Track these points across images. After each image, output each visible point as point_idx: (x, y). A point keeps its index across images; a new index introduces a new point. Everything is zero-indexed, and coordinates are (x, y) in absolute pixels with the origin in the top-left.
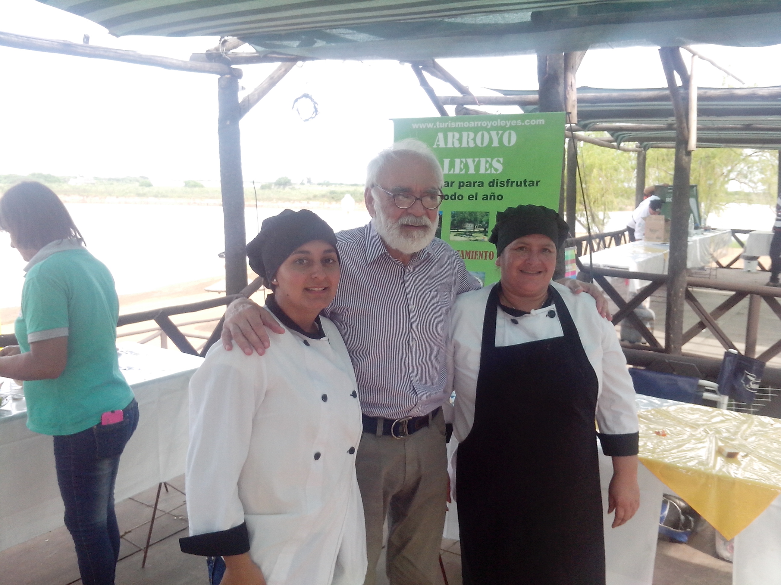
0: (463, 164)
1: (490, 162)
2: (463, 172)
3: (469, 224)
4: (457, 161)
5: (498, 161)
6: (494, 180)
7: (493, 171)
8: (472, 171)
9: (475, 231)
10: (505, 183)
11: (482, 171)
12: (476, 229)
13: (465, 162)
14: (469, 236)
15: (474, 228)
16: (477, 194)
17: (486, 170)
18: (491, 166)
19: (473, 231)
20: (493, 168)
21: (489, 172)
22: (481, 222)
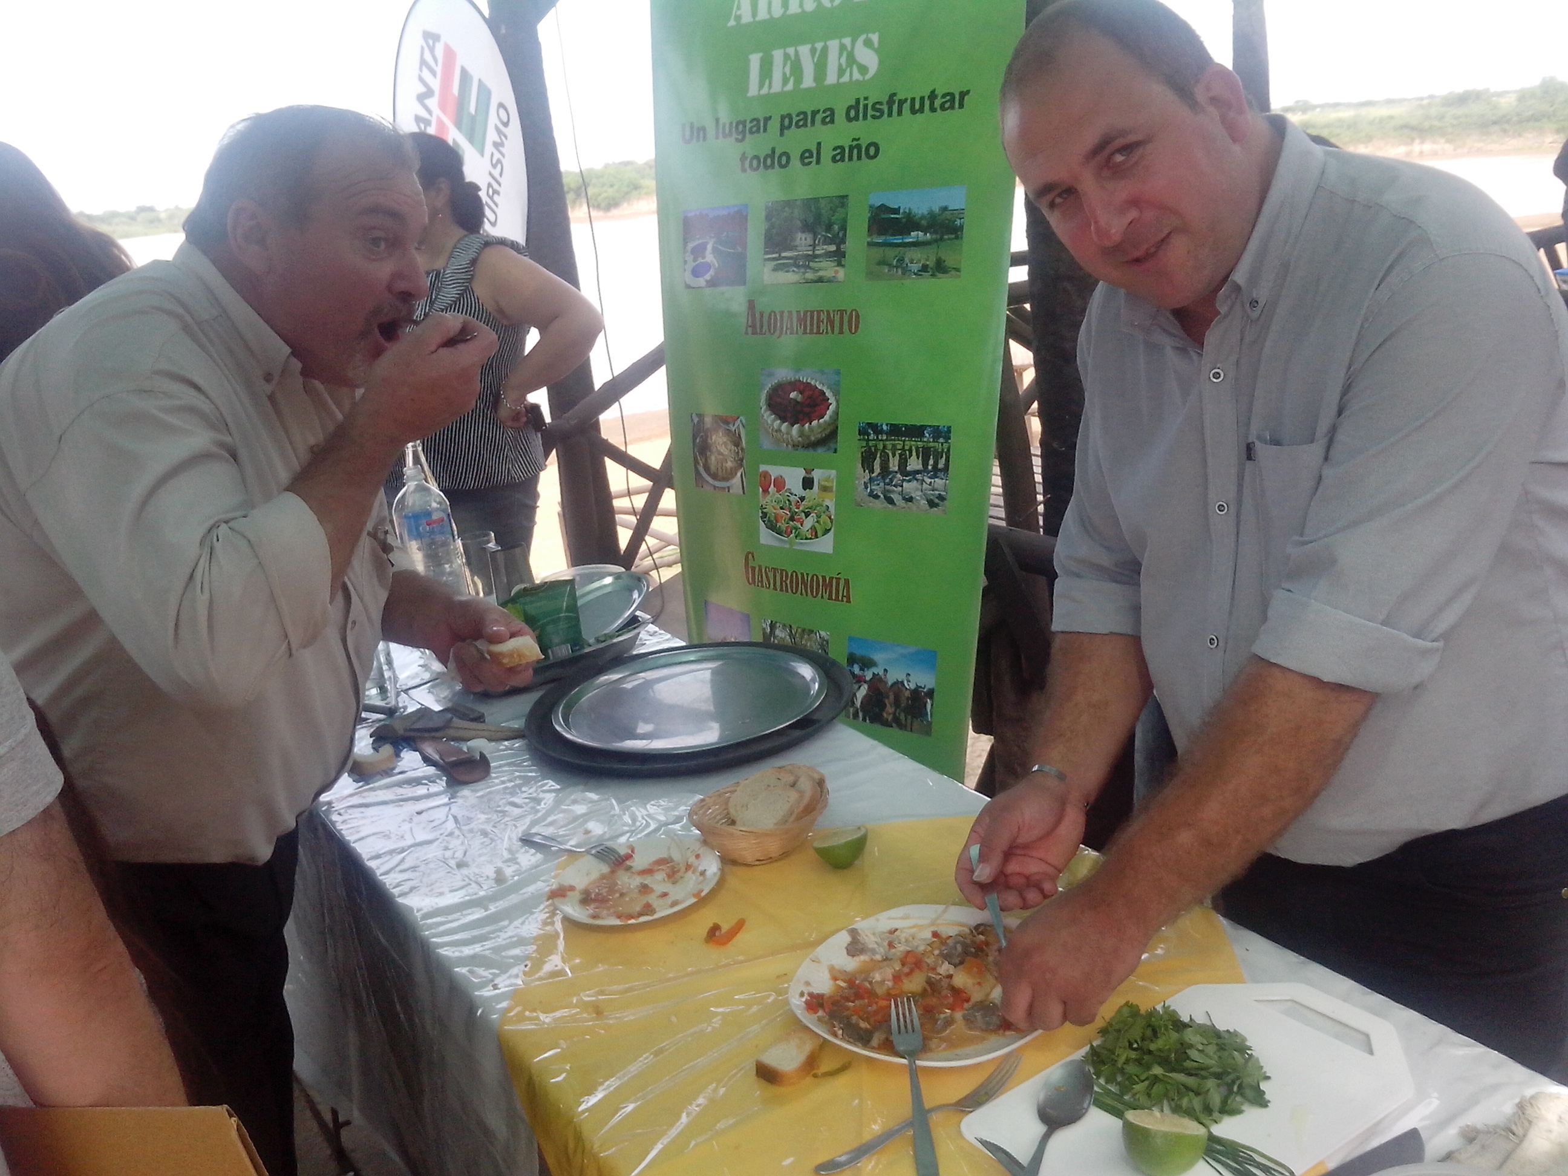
0: (789, 62)
1: (849, 49)
2: (790, 86)
3: (803, 236)
4: (778, 55)
5: (868, 43)
6: (858, 101)
7: (857, 75)
8: (808, 82)
9: (817, 252)
10: (885, 108)
11: (831, 78)
12: (817, 248)
13: (793, 58)
14: (803, 270)
15: (814, 246)
16: (819, 144)
17: (841, 72)
18: (851, 59)
19: (810, 253)
20: (855, 68)
21: (846, 78)
22: (829, 228)
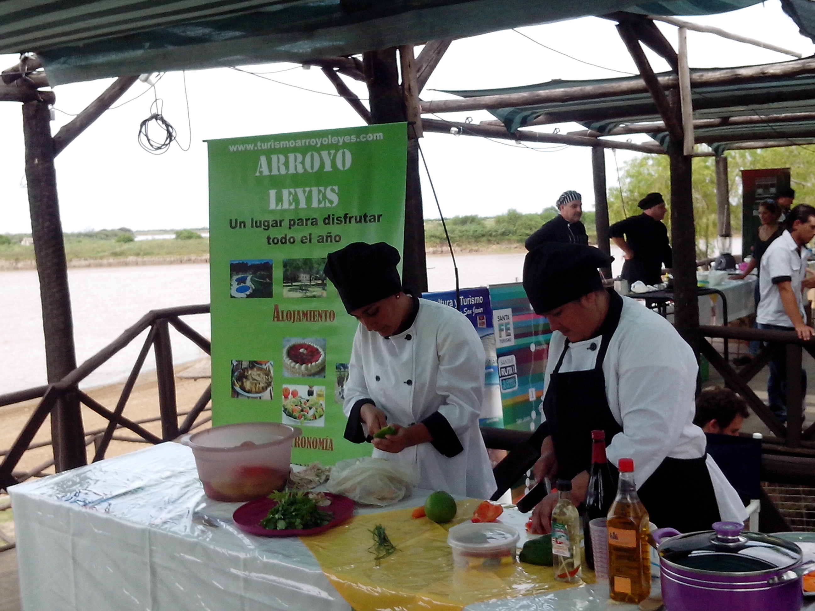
0: (292, 196)
1: (323, 192)
2: (293, 207)
3: (304, 276)
4: (285, 192)
5: (333, 190)
6: (329, 216)
7: (328, 205)
8: (303, 205)
9: (312, 284)
10: (343, 220)
11: (315, 204)
12: (312, 281)
13: (294, 194)
14: (305, 291)
15: (310, 280)
16: (310, 235)
17: (320, 202)
18: (324, 197)
19: (309, 284)
20: (327, 201)
21: (322, 205)
22: (318, 273)
